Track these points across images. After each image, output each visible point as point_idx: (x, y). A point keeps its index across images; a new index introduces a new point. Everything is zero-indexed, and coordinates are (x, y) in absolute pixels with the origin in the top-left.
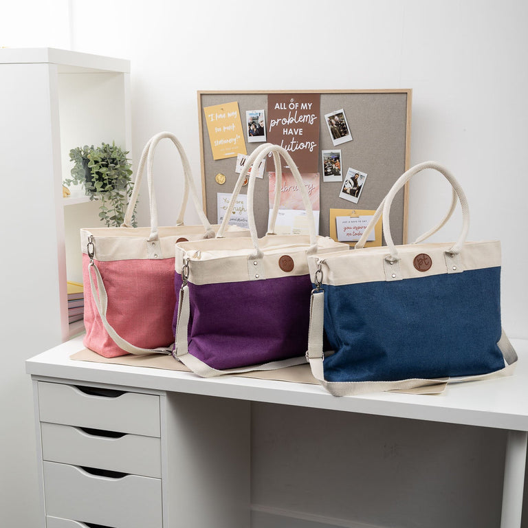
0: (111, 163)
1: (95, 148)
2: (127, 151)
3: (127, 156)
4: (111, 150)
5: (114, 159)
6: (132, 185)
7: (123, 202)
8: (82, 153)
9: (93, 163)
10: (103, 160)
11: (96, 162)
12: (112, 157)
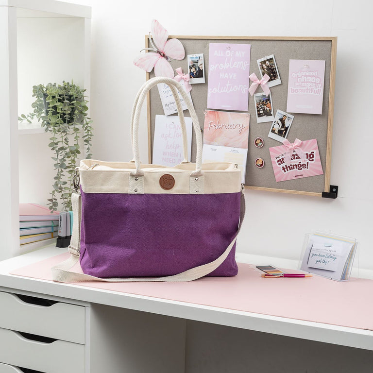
0: (67, 99)
1: (57, 86)
2: (85, 89)
3: (85, 94)
4: (70, 88)
5: (71, 96)
6: (88, 120)
7: (78, 135)
8: (44, 89)
9: (51, 98)
10: (60, 96)
11: (54, 97)
12: (70, 93)
